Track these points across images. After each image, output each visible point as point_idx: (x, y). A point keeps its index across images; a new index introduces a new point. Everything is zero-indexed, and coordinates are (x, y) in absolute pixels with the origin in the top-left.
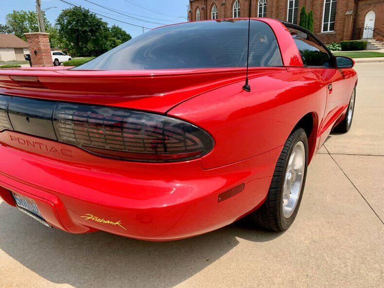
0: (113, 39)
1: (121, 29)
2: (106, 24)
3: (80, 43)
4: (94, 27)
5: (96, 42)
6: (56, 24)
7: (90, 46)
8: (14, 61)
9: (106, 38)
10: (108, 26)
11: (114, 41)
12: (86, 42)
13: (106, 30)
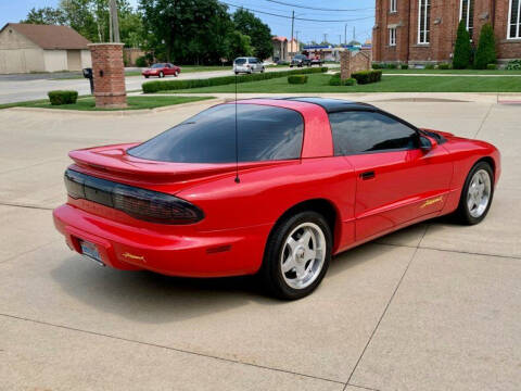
0: (236, 32)
1: (252, 15)
2: (226, 7)
3: (176, 42)
4: (203, 12)
5: (205, 40)
6: (140, 8)
7: (194, 46)
8: (64, 71)
9: (223, 32)
10: (228, 11)
11: (238, 38)
12: (187, 40)
13: (226, 17)
